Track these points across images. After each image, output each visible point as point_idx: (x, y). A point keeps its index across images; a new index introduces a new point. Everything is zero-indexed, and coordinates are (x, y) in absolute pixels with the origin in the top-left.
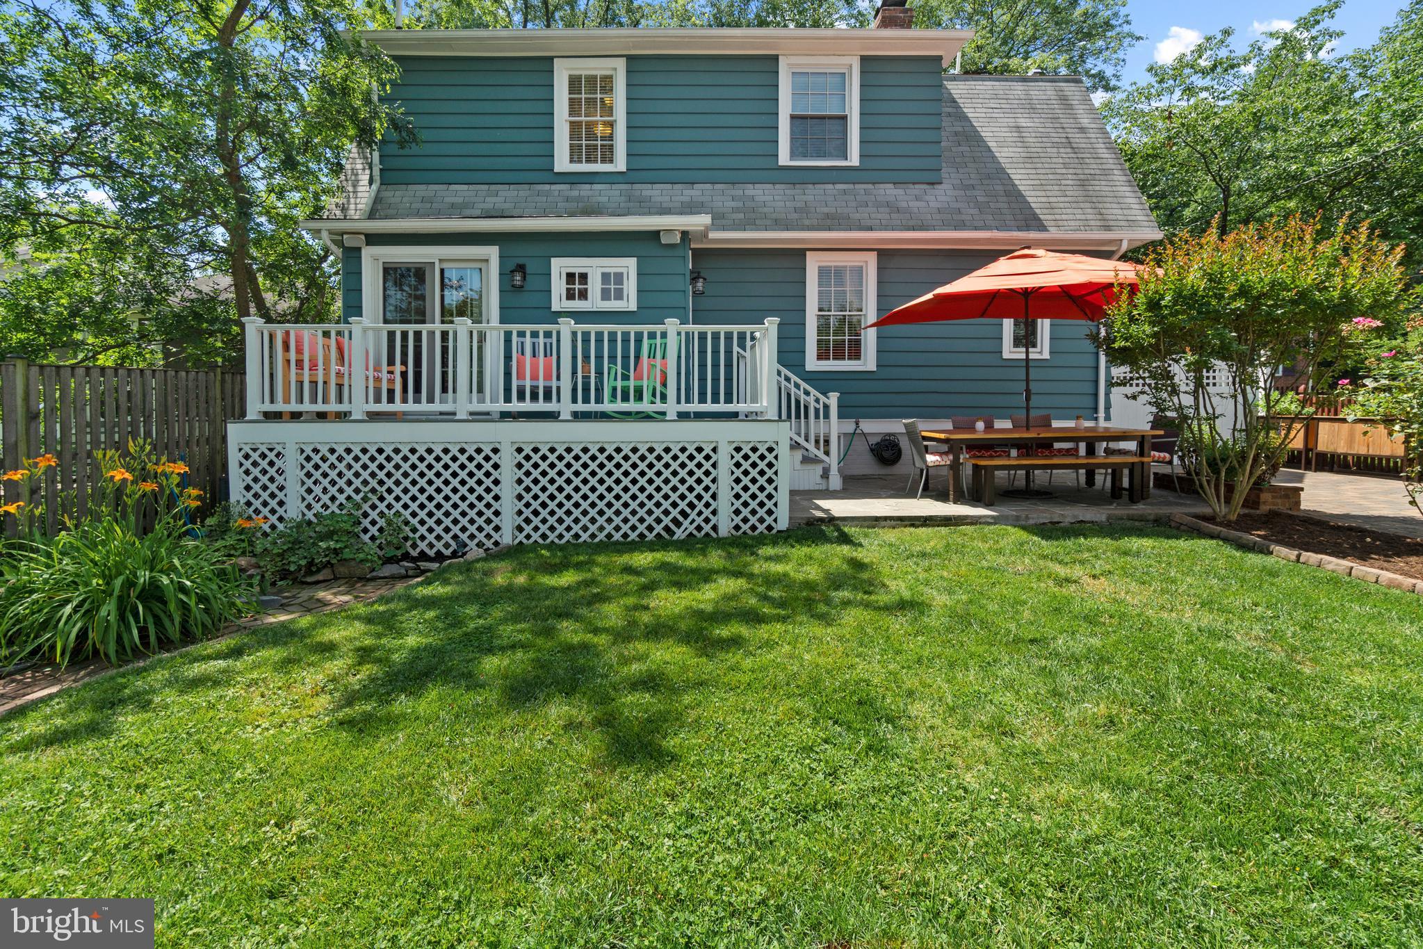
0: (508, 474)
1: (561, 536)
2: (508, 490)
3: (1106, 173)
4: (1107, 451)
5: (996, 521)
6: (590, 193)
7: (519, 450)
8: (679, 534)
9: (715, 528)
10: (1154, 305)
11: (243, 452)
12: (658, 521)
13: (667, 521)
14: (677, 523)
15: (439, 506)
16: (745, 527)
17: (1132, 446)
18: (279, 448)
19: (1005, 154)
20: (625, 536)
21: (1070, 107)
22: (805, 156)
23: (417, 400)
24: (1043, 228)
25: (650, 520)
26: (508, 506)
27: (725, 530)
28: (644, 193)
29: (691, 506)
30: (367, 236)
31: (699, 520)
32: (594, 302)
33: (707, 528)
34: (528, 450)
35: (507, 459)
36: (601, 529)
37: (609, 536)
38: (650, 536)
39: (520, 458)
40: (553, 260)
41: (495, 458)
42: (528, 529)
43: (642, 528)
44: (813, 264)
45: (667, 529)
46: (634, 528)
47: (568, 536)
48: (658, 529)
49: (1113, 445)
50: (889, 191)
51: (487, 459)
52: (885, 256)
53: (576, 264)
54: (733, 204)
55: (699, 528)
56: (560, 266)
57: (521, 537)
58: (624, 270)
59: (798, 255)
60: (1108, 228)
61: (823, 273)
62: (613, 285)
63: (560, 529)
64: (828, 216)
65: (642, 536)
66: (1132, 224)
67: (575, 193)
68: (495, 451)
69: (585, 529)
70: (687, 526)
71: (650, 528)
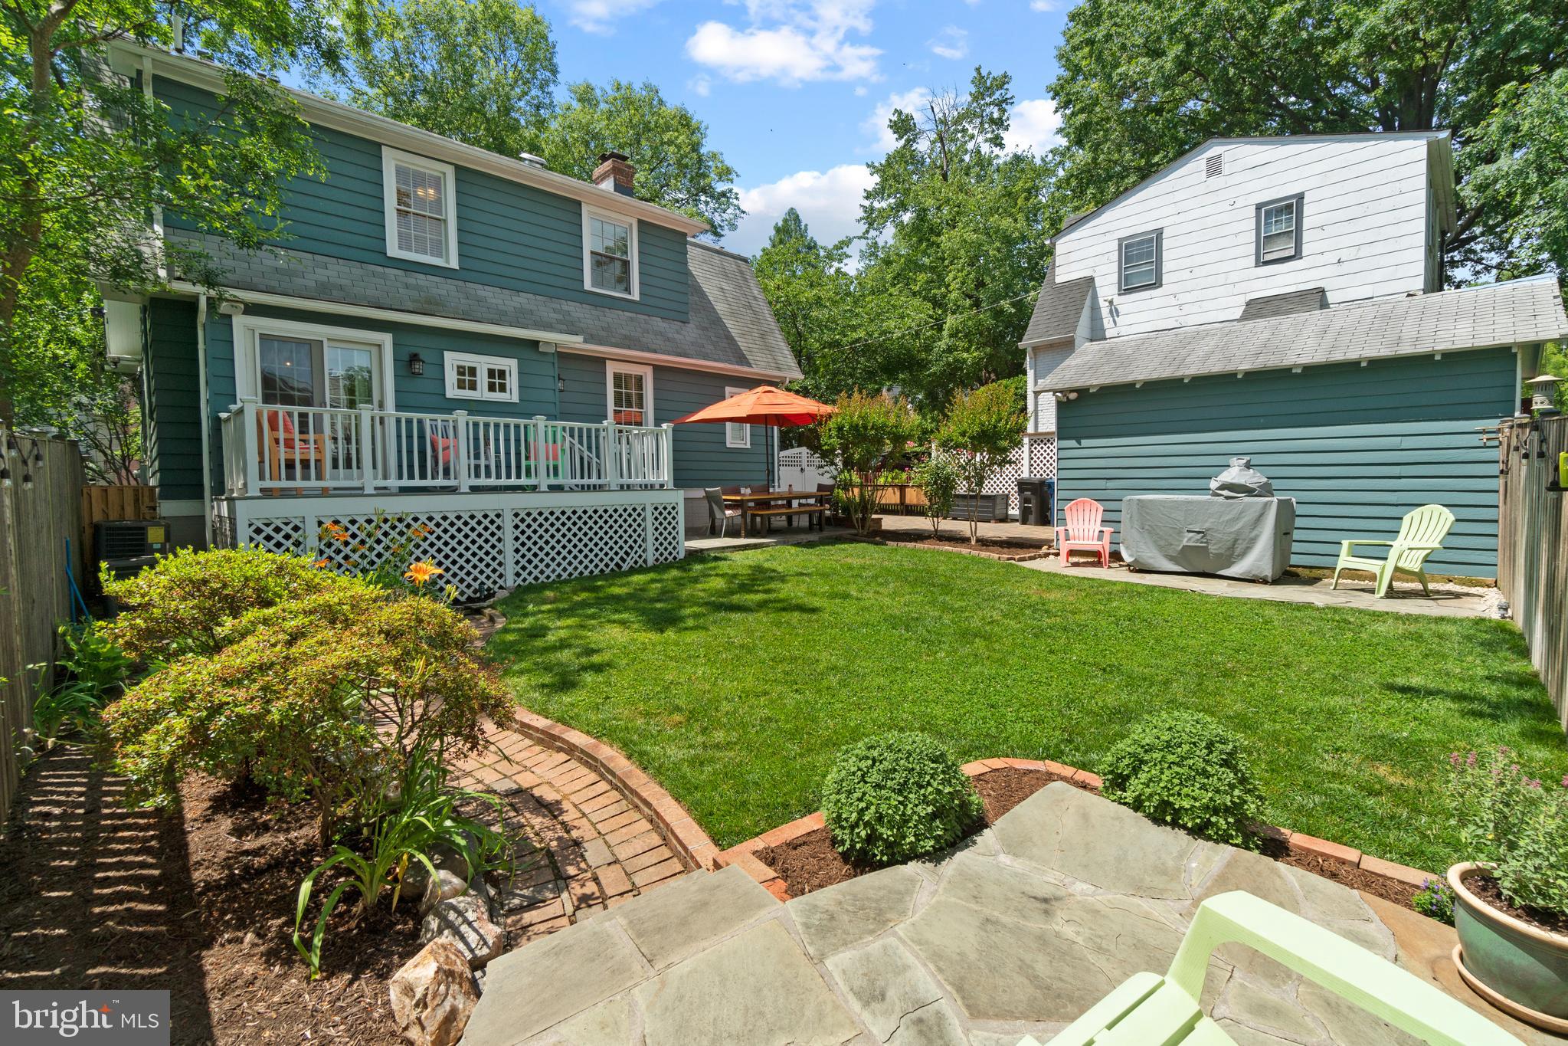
0: (509, 533)
1: (548, 577)
2: (509, 545)
3: (772, 331)
4: (800, 505)
5: (777, 544)
6: (427, 284)
7: (516, 515)
8: (625, 567)
9: (645, 561)
10: (840, 429)
11: (253, 528)
12: (612, 559)
13: (617, 559)
14: (623, 560)
15: (454, 562)
16: (661, 559)
17: (812, 501)
18: (297, 522)
19: (720, 307)
20: (592, 572)
21: (746, 280)
22: (602, 285)
23: (306, 477)
24: (750, 366)
25: (606, 560)
26: (510, 558)
27: (651, 562)
28: (479, 293)
29: (631, 547)
30: (246, 304)
31: (636, 557)
32: (482, 393)
33: (640, 562)
34: (523, 515)
35: (508, 522)
36: (576, 568)
37: (581, 573)
38: (607, 571)
39: (517, 521)
40: (446, 354)
41: (498, 521)
42: (524, 574)
43: (602, 566)
44: (611, 369)
45: (617, 565)
46: (596, 566)
47: (553, 577)
48: (612, 565)
49: (803, 501)
50: (658, 323)
51: (492, 522)
52: (659, 370)
53: (468, 359)
54: (555, 316)
55: (636, 562)
56: (452, 360)
57: (519, 581)
58: (507, 369)
59: (600, 362)
60: (779, 369)
61: (617, 378)
62: (497, 380)
63: (548, 572)
64: (626, 337)
65: (602, 571)
66: (790, 368)
67: (411, 281)
68: (498, 516)
69: (565, 570)
70: (629, 562)
71: (607, 565)
